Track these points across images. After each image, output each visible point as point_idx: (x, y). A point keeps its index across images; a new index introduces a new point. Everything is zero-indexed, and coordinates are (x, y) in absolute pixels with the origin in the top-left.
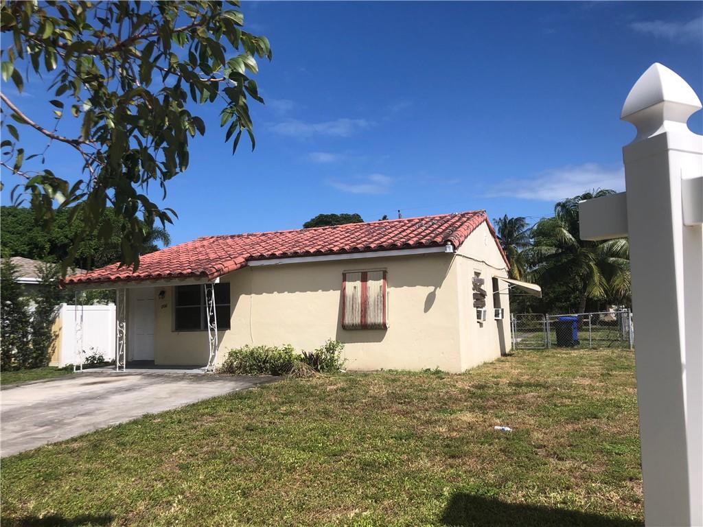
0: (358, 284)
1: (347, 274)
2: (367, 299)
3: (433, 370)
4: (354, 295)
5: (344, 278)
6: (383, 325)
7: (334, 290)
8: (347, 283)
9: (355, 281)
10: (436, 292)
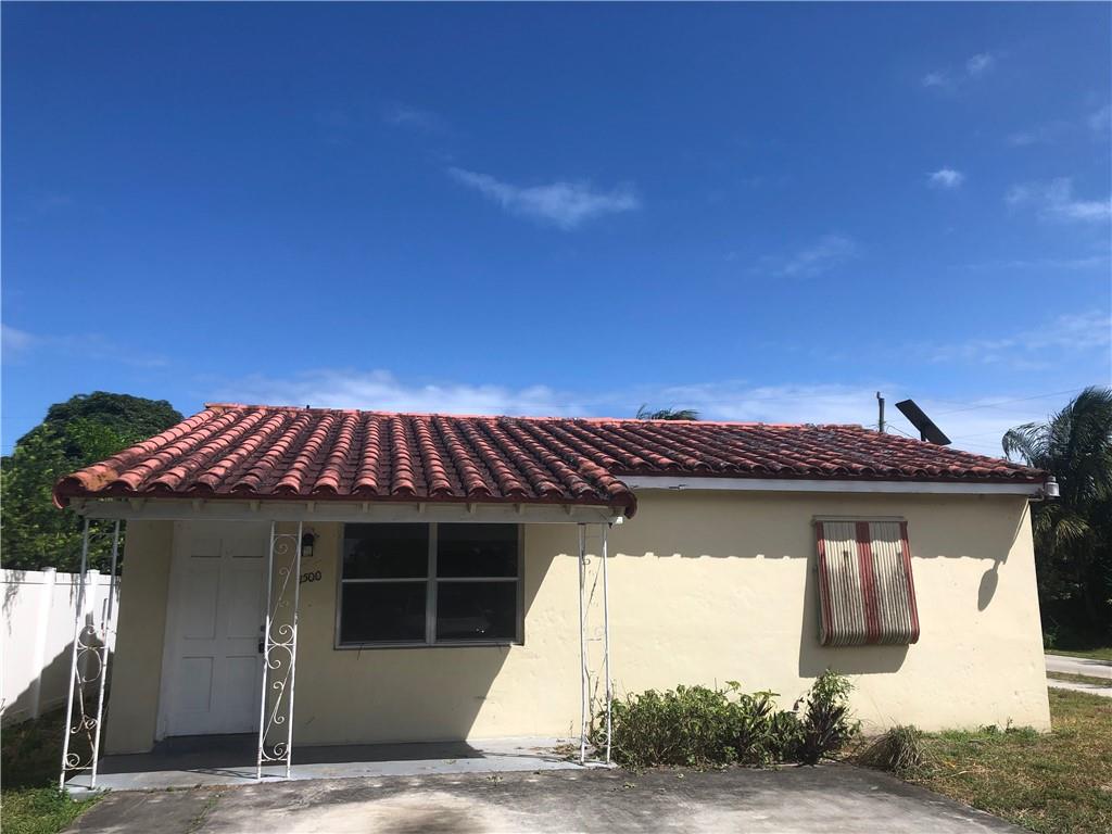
0: (852, 546)
1: (825, 525)
2: (875, 581)
3: (1002, 728)
4: (845, 571)
5: (819, 532)
6: (914, 637)
7: (792, 556)
8: (827, 543)
9: (844, 539)
10: (999, 572)
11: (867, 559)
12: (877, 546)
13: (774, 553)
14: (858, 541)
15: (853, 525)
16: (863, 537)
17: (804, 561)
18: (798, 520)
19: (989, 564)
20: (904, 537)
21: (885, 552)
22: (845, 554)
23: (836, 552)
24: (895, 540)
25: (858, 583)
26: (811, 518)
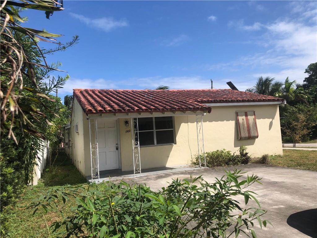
1: (238, 113)
2: (249, 125)
3: (274, 155)
4: (243, 123)
5: (237, 114)
6: (257, 137)
7: (232, 121)
8: (239, 117)
9: (242, 116)
10: (273, 122)
11: (247, 120)
12: (249, 117)
13: (228, 120)
14: (245, 116)
15: (244, 113)
16: (246, 115)
17: (234, 121)
18: (232, 112)
19: (271, 120)
20: (255, 115)
21: (251, 118)
22: (243, 119)
23: (241, 119)
24: (253, 116)
25: (246, 126)
26: (235, 111)
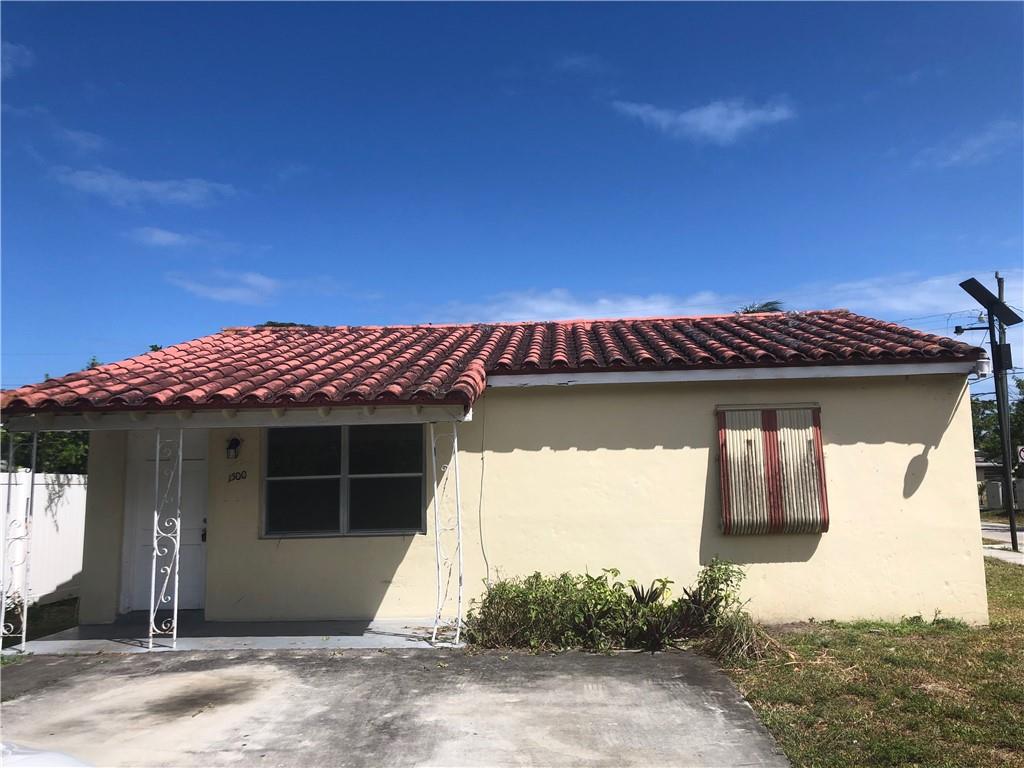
0: (757, 435)
1: (728, 414)
2: (780, 469)
3: (928, 618)
4: (747, 463)
5: (721, 421)
6: (824, 526)
7: (693, 446)
8: (729, 432)
9: (748, 428)
10: (929, 457)
11: (773, 448)
12: (784, 434)
13: (673, 444)
14: (764, 429)
15: (760, 413)
16: (770, 424)
17: (706, 451)
18: (702, 410)
19: (917, 449)
20: (817, 423)
21: (794, 441)
22: (749, 442)
24: (806, 427)
25: (762, 471)
26: (713, 408)
